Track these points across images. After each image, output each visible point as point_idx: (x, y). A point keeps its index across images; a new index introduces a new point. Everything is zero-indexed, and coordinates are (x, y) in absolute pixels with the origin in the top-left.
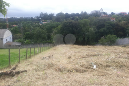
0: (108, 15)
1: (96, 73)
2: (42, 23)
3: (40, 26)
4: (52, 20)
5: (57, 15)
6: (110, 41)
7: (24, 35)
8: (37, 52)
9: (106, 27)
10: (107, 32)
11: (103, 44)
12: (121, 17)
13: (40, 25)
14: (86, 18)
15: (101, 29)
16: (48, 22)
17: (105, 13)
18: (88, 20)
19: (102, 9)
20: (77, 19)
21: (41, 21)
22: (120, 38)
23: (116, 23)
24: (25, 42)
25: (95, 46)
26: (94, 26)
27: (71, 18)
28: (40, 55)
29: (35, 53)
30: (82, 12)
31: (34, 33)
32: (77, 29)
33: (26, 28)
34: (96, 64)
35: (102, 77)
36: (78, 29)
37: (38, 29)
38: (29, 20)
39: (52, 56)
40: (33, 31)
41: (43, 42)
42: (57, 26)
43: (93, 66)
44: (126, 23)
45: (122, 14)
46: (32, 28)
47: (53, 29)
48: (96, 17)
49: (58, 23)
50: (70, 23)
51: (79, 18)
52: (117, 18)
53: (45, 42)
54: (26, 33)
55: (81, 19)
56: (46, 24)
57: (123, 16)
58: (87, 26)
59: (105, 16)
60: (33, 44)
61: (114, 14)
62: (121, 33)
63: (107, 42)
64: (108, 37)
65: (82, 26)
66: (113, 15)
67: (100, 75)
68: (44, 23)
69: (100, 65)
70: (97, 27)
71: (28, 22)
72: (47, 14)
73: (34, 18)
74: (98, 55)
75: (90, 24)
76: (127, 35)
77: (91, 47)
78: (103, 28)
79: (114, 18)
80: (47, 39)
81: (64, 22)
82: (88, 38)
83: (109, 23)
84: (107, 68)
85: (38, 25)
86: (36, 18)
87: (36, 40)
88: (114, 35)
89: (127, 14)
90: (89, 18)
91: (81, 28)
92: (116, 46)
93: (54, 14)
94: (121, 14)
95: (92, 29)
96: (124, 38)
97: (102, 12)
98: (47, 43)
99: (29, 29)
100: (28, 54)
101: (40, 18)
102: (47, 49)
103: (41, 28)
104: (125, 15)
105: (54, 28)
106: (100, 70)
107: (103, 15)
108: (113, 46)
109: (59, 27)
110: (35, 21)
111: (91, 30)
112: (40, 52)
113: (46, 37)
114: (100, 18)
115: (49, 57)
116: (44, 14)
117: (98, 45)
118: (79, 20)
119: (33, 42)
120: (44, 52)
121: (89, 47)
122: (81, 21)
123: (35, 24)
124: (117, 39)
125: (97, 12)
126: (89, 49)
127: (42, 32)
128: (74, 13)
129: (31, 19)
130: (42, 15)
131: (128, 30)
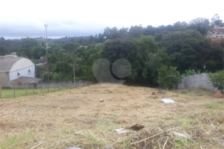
19: (217, 14)
72: (117, 29)
86: (98, 37)
101: (105, 37)
116: (111, 30)
129: (89, 39)
130: (108, 31)
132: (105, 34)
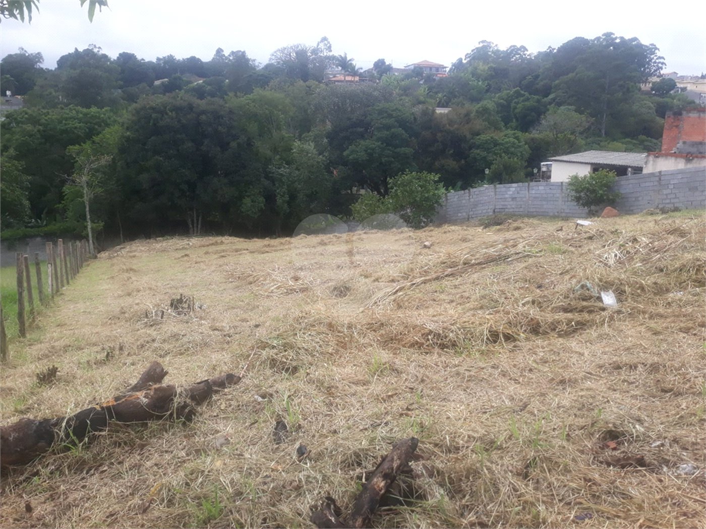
0: (361, 75)
15: (353, 147)
17: (345, 64)
20: (200, 93)
27: (158, 83)
30: (219, 51)
32: (224, 146)
45: (426, 72)
47: (73, 149)
51: (208, 84)
57: (429, 79)
59: (349, 78)
61: (389, 69)
66: (385, 77)
76: (487, 171)
82: (293, 197)
94: (420, 72)
97: (329, 58)
104: (442, 79)
107: (336, 73)
128: (171, 57)
131: (478, 147)
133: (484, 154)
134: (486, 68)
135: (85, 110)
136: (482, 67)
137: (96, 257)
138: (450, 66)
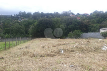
0: (75, 15)
1: (63, 56)
2: (20, 20)
3: (19, 23)
4: (30, 18)
5: (34, 13)
6: (76, 35)
7: (4, 30)
8: (16, 44)
9: (73, 24)
10: (74, 28)
11: (71, 37)
12: (85, 17)
13: (19, 21)
14: (57, 17)
15: (69, 26)
16: (26, 19)
17: (73, 14)
18: (59, 18)
19: (70, 10)
20: (51, 18)
21: (20, 19)
22: (84, 33)
23: (81, 21)
24: (5, 36)
25: (65, 39)
26: (64, 23)
27: (46, 16)
28: (18, 47)
29: (14, 45)
30: (55, 12)
31: (13, 28)
33: (6, 24)
34: (63, 49)
35: (67, 58)
36: (52, 25)
37: (17, 25)
38: (9, 17)
39: (29, 47)
40: (12, 27)
41: (21, 36)
42: (34, 23)
43: (61, 51)
44: (89, 22)
46: (12, 24)
48: (65, 16)
49: (35, 20)
50: (44, 20)
51: (52, 16)
52: (82, 17)
53: (23, 36)
54: (6, 29)
55: (54, 17)
56: (24, 21)
57: (86, 16)
58: (59, 23)
59: (73, 16)
60: (12, 38)
61: (80, 14)
62: (85, 29)
63: (74, 36)
64: (75, 32)
65: (55, 23)
66: (79, 16)
67: (66, 57)
68: (22, 20)
69: (66, 50)
70: (67, 24)
71: (7, 19)
72: (25, 13)
73: (14, 16)
74: (66, 44)
75: (61, 22)
76: (89, 30)
77: (62, 40)
78: (71, 25)
79: (80, 18)
80: (25, 34)
81: (39, 20)
83: (75, 21)
84: (72, 52)
85: (17, 22)
86: (15, 16)
87: (15, 34)
88: (79, 30)
89: (89, 15)
90: (60, 17)
91: (54, 25)
92: (81, 39)
93: (31, 13)
94: (84, 15)
95: (63, 26)
96: (87, 33)
97: (71, 13)
98: (24, 37)
99: (9, 25)
100: (6, 46)
101: (19, 16)
102: (24, 42)
103: (20, 24)
104: (88, 16)
105: (31, 24)
106: (66, 54)
107: (71, 15)
108: (79, 39)
109: (36, 23)
110: (15, 19)
111: (61, 26)
112: (19, 45)
113: (24, 32)
114: (69, 17)
115: (26, 47)
116: (22, 13)
117: (67, 38)
118: (52, 18)
119: (12, 37)
120: (21, 44)
121: (60, 40)
122: (54, 19)
123: (15, 20)
124: (82, 33)
125: (66, 12)
126: (60, 41)
127: (20, 27)
128: (48, 13)
129: (10, 17)
131: (90, 27)
132: (19, 15)
133: (91, 28)
134: (96, 14)
135: (34, 20)
136: (95, 14)
137: (31, 40)
138: (90, 14)
